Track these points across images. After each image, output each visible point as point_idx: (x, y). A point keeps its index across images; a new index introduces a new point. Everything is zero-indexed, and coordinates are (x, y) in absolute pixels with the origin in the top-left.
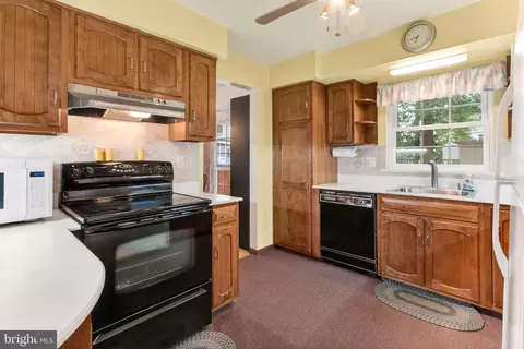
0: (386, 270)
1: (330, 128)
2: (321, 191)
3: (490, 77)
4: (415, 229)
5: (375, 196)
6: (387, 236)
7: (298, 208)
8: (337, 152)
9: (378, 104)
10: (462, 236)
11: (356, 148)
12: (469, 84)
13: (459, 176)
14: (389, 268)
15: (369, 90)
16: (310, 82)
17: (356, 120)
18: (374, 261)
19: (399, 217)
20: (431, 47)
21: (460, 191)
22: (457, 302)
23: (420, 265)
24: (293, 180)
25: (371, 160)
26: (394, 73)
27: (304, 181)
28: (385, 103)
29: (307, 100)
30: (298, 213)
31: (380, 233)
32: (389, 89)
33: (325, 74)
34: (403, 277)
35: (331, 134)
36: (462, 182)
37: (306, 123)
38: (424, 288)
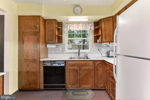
0: (69, 86)
1: (47, 37)
2: (44, 62)
3: (91, 26)
4: (77, 71)
5: (65, 61)
6: (69, 75)
7: (32, 70)
8: (48, 46)
9: (63, 30)
10: (89, 70)
11: (56, 44)
12: (87, 28)
13: (84, 53)
14: (70, 85)
15: (60, 24)
16: (39, 16)
17: (56, 34)
18: (65, 85)
19: (73, 68)
20: (81, 15)
21: (86, 57)
22: (87, 90)
23: (78, 82)
24: (30, 58)
25: (61, 49)
26: (69, 20)
27: (36, 58)
28: (65, 29)
29: (38, 23)
30: (33, 72)
31: (67, 74)
32: (67, 25)
33: (45, 15)
34: (74, 87)
35: (47, 39)
36: (85, 54)
37: (37, 33)
38: (80, 88)
